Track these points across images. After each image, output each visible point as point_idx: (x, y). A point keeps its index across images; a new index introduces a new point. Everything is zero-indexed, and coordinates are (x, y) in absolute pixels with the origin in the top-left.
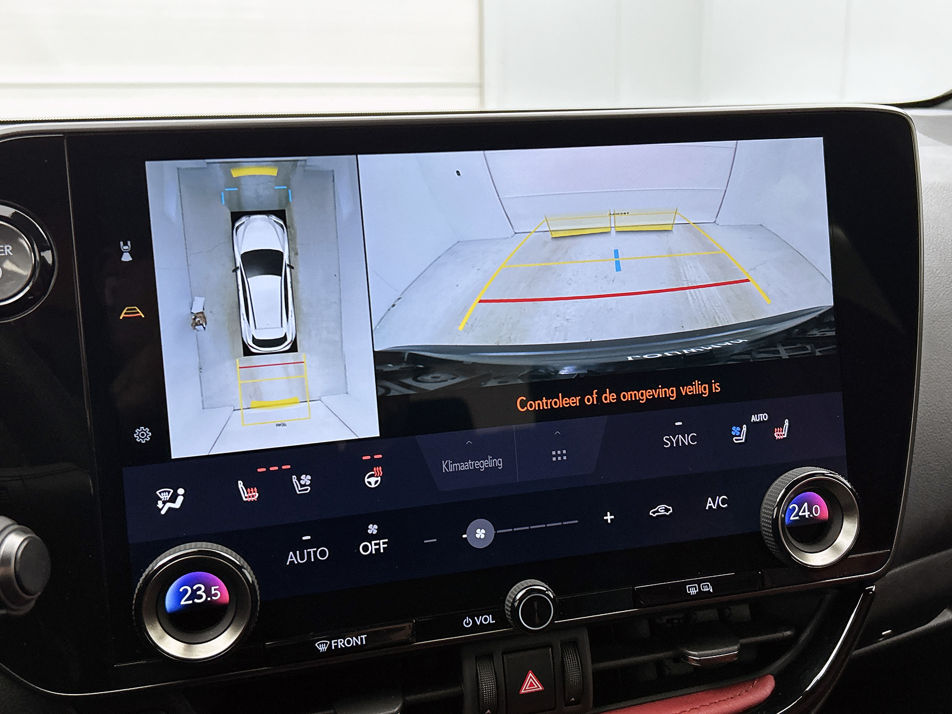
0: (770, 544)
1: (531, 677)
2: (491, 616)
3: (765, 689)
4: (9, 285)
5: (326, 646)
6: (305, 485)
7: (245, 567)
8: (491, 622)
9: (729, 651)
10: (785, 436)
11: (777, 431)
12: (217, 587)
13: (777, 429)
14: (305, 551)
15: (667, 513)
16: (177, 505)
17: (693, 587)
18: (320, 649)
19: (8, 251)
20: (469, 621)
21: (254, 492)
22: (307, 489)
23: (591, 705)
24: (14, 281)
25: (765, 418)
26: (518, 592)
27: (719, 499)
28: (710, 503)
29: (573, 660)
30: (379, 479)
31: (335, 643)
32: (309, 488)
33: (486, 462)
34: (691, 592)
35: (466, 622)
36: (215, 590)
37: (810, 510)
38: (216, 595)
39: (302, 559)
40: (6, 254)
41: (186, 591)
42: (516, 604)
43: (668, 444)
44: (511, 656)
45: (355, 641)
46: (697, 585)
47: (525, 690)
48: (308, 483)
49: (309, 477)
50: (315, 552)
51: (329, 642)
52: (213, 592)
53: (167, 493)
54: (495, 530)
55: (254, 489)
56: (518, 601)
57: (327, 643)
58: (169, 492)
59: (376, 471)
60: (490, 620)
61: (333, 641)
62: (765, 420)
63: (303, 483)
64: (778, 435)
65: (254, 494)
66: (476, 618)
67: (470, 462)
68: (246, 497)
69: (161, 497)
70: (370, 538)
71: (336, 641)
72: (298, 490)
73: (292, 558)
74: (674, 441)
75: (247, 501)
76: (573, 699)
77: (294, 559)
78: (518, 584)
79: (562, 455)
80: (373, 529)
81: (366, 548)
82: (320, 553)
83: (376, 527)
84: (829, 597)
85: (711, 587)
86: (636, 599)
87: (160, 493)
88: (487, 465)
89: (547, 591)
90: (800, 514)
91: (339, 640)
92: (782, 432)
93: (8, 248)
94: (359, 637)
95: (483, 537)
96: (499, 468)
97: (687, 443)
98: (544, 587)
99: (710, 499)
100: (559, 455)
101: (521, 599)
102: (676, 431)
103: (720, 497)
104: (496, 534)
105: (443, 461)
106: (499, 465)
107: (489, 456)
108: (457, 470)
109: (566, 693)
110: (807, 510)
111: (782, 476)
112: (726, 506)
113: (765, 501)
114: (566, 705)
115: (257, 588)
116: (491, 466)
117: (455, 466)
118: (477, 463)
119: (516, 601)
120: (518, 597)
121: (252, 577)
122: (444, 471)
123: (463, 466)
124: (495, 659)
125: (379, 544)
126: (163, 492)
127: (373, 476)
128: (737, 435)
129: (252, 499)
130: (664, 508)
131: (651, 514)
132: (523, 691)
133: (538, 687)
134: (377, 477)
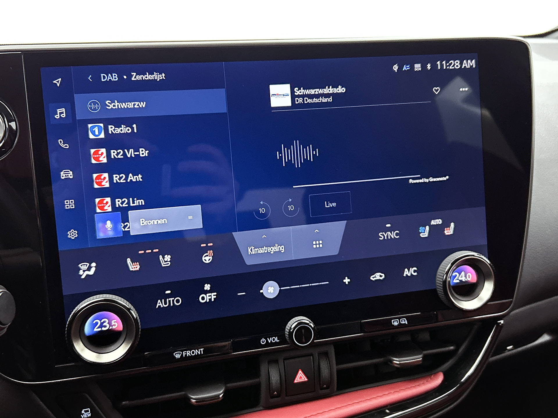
0: (441, 296)
1: (300, 373)
2: (277, 337)
3: (438, 380)
5: (180, 355)
6: (167, 261)
7: (132, 309)
9: (417, 358)
10: (452, 233)
11: (446, 230)
12: (115, 321)
13: (446, 228)
14: (167, 299)
15: (381, 277)
16: (92, 272)
17: (396, 321)
18: (177, 356)
20: (264, 341)
21: (137, 265)
22: (168, 264)
23: (336, 390)
25: (440, 221)
26: (292, 323)
27: (411, 270)
28: (406, 273)
29: (325, 364)
30: (211, 258)
31: (185, 353)
32: (170, 263)
33: (274, 248)
34: (395, 324)
35: (262, 341)
36: (114, 322)
37: (466, 276)
38: (114, 325)
39: (166, 304)
41: (97, 323)
42: (291, 330)
43: (381, 237)
44: (288, 361)
45: (197, 352)
46: (398, 320)
47: (297, 380)
48: (169, 260)
49: (169, 256)
50: (173, 301)
51: (181, 353)
52: (113, 323)
53: (85, 265)
54: (279, 288)
55: (137, 263)
56: (293, 329)
58: (87, 265)
59: (209, 253)
60: (276, 340)
61: (184, 352)
62: (440, 223)
63: (166, 260)
64: (447, 232)
65: (137, 266)
66: (268, 339)
67: (265, 248)
68: (132, 268)
69: (82, 268)
70: (206, 292)
71: (186, 352)
72: (163, 264)
73: (160, 304)
74: (386, 236)
75: (133, 271)
76: (325, 386)
77: (161, 304)
78: (293, 319)
79: (319, 244)
80: (207, 287)
81: (203, 298)
82: (176, 301)
83: (209, 285)
84: (476, 327)
85: (406, 321)
86: (362, 328)
87: (81, 265)
88: (275, 250)
89: (310, 323)
90: (460, 279)
91: (188, 351)
92: (449, 230)
94: (199, 350)
95: (272, 292)
96: (282, 251)
97: (393, 237)
98: (308, 321)
99: (406, 270)
100: (317, 244)
101: (295, 328)
102: (386, 230)
103: (412, 268)
104: (280, 290)
105: (249, 248)
106: (282, 250)
107: (276, 244)
108: (257, 253)
109: (321, 382)
110: (463, 276)
111: (449, 256)
112: (415, 274)
113: (439, 271)
114: (321, 390)
115: (139, 321)
116: (277, 250)
117: (256, 250)
118: (269, 249)
119: (292, 329)
120: (293, 327)
121: (136, 315)
122: (249, 253)
123: (261, 250)
124: (279, 363)
125: (211, 296)
126: (83, 265)
127: (207, 256)
128: (422, 232)
129: (136, 269)
130: (379, 275)
131: (371, 278)
132: (296, 381)
133: (304, 379)
134: (210, 256)
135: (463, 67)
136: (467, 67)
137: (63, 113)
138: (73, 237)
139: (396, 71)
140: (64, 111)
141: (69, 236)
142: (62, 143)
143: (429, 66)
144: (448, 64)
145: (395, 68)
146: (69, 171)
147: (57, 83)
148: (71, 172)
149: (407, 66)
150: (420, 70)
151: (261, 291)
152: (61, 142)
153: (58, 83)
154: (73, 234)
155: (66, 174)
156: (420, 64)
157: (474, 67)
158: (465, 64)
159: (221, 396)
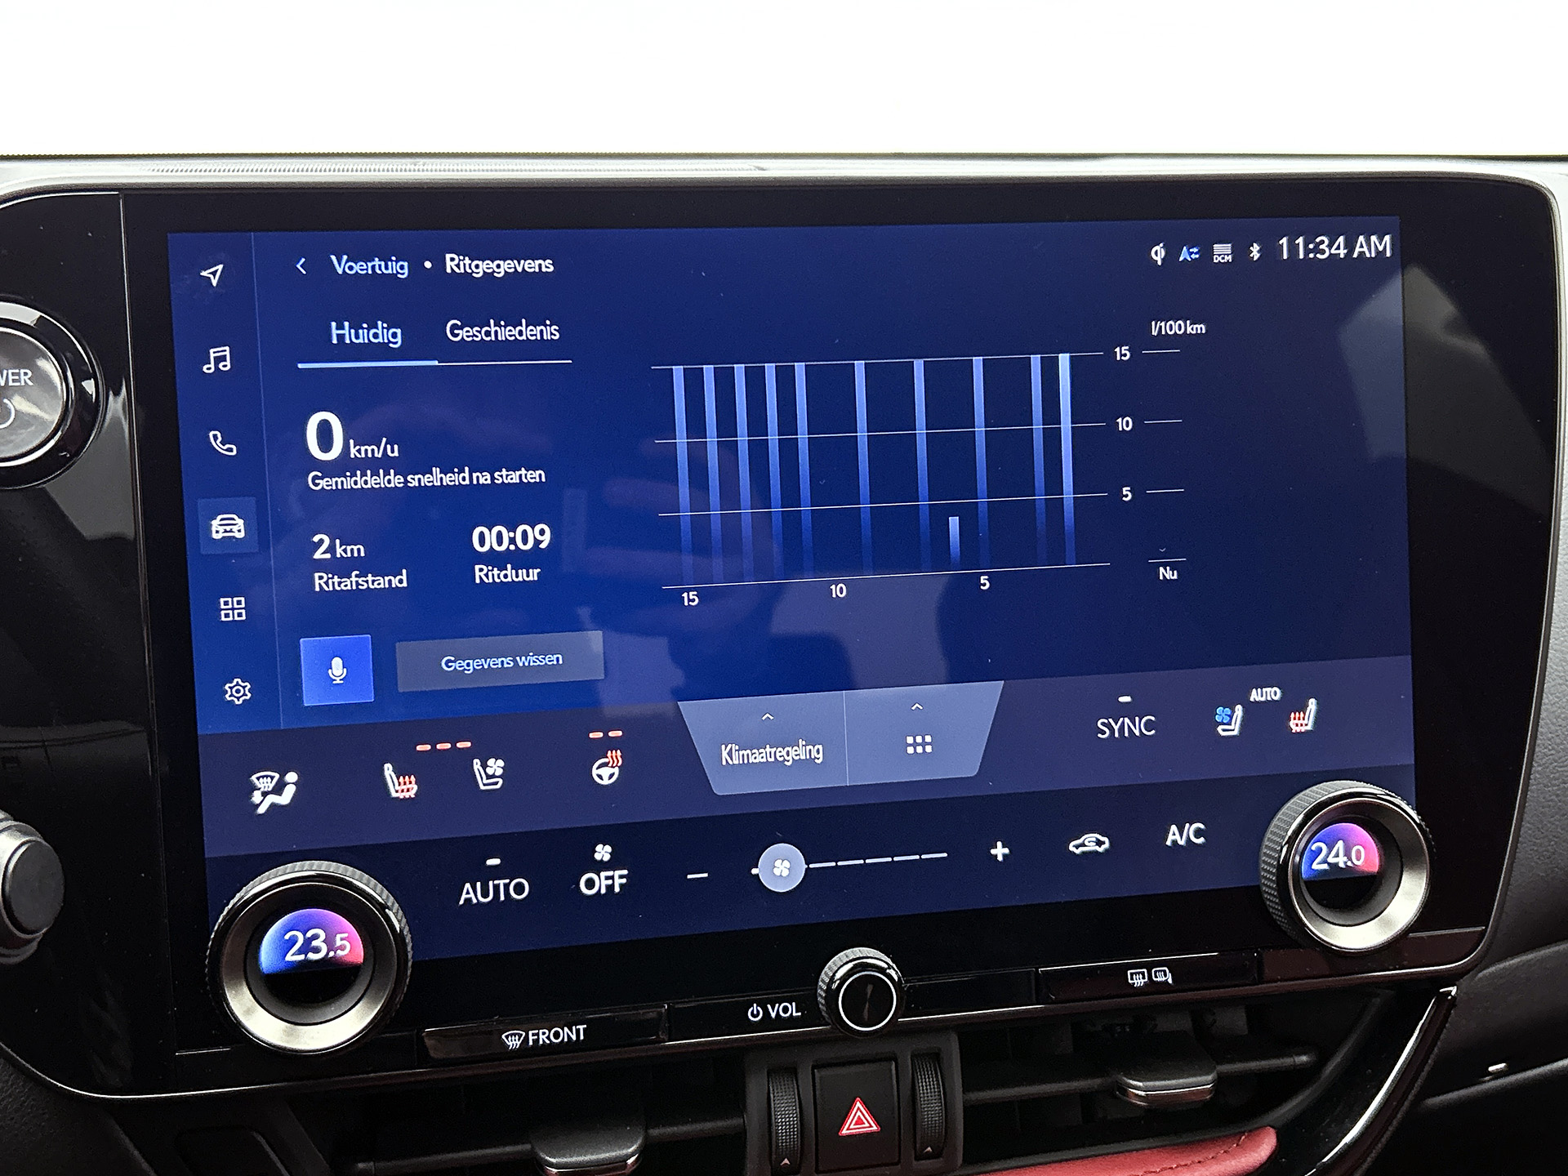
0: (1274, 908)
1: (858, 1108)
2: (794, 1004)
3: (1259, 1150)
4: (24, 433)
5: (519, 1040)
6: (493, 776)
7: (389, 904)
8: (794, 1014)
9: (1197, 1083)
10: (1309, 728)
11: (1295, 719)
12: (346, 935)
13: (1295, 714)
14: (491, 883)
15: (1100, 845)
16: (285, 798)
17: (1139, 973)
18: (510, 1044)
19: (26, 378)
20: (758, 1011)
21: (411, 783)
22: (496, 783)
23: (960, 1161)
24: (33, 428)
25: (1275, 693)
26: (840, 965)
27: (1189, 829)
28: (1173, 835)
29: (930, 1085)
30: (616, 771)
31: (533, 1035)
32: (500, 781)
33: (796, 751)
34: (1135, 981)
35: (753, 1011)
36: (342, 939)
37: (1347, 854)
38: (342, 948)
39: (485, 895)
40: (23, 384)
41: (293, 941)
42: (834, 986)
43: (1105, 733)
44: (824, 1072)
45: (568, 1034)
46: (1145, 970)
47: (848, 1129)
48: (499, 772)
49: (501, 763)
50: (507, 886)
51: (524, 1034)
52: (339, 943)
53: (269, 778)
54: (806, 864)
55: (410, 778)
56: (838, 982)
57: (522, 1035)
58: (272, 778)
59: (612, 757)
60: (793, 1010)
62: (1276, 698)
63: (490, 772)
64: (1297, 725)
65: (409, 786)
66: (769, 1006)
67: (768, 749)
69: (259, 786)
70: (599, 867)
71: (537, 1031)
72: (483, 784)
73: (470, 893)
74: (1116, 728)
75: (398, 798)
76: (929, 1149)
77: (472, 895)
78: (842, 954)
79: (924, 744)
80: (603, 852)
81: (590, 884)
82: (516, 889)
83: (608, 848)
84: (1377, 1001)
85: (1169, 975)
86: (1041, 988)
87: (259, 779)
88: (796, 755)
89: (889, 969)
90: (1331, 860)
91: (541, 1031)
92: (1304, 719)
93: (26, 374)
94: (574, 1027)
95: (785, 873)
96: (816, 761)
97: (1137, 733)
98: (884, 962)
99: (1174, 828)
100: (919, 744)
101: (844, 979)
102: (1120, 712)
103: (1191, 825)
104: (808, 870)
105: (723, 746)
106: (817, 756)
107: (800, 740)
108: (746, 761)
109: (918, 1137)
110: (1341, 853)
111: (1300, 795)
112: (1201, 840)
113: (1268, 835)
114: (918, 1158)
115: (408, 939)
116: (803, 757)
117: (743, 755)
118: (780, 752)
119: (835, 982)
120: (839, 975)
121: (399, 921)
122: (724, 763)
123: (757, 755)
124: (800, 1076)
125: (612, 878)
126: (263, 777)
127: (605, 765)
128: (1225, 721)
129: (407, 795)
130: (1094, 839)
131: (1071, 848)
132: (845, 1132)
133: (870, 1125)
134: (612, 767)
135: (1355, 255)
136: (1368, 255)
137: (223, 358)
138: (238, 698)
139: (1159, 263)
140: (227, 353)
141: (227, 696)
142: (218, 442)
143: (1255, 251)
144: (1311, 246)
145: (1156, 253)
146: (233, 519)
147: (211, 276)
148: (240, 522)
149: (1191, 250)
150: (1230, 261)
151: (754, 871)
152: (215, 437)
153: (214, 276)
154: (238, 691)
155: (228, 527)
156: (1230, 245)
157: (1388, 254)
158: (1362, 246)
159: (630, 1161)
